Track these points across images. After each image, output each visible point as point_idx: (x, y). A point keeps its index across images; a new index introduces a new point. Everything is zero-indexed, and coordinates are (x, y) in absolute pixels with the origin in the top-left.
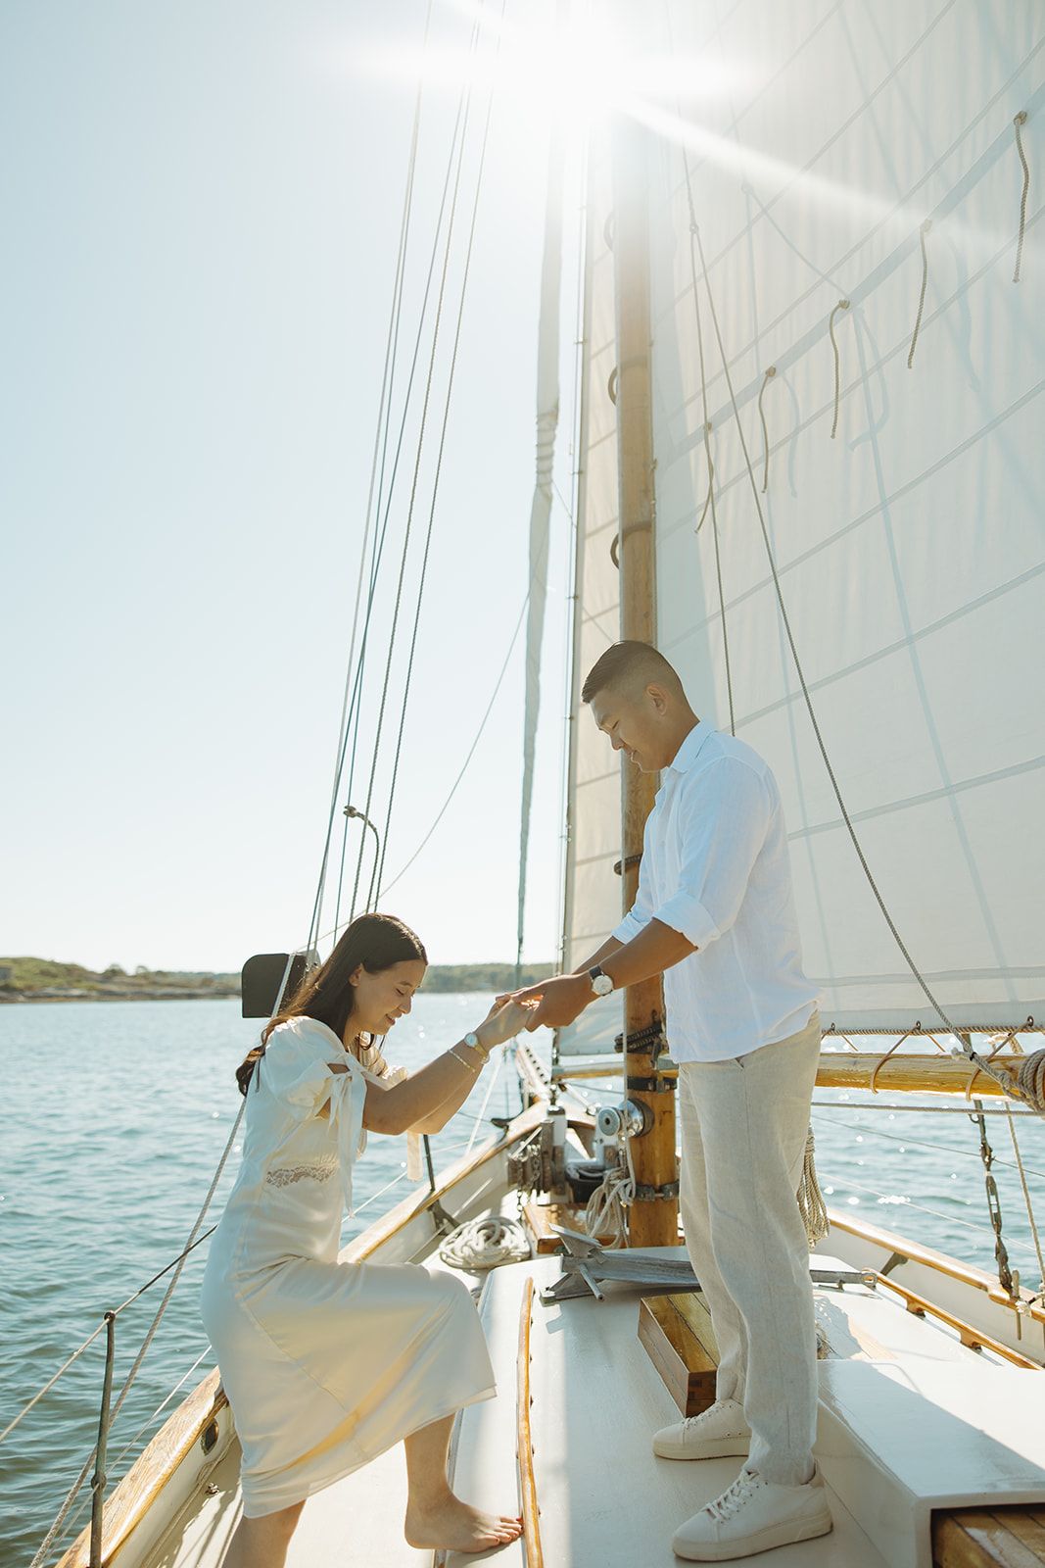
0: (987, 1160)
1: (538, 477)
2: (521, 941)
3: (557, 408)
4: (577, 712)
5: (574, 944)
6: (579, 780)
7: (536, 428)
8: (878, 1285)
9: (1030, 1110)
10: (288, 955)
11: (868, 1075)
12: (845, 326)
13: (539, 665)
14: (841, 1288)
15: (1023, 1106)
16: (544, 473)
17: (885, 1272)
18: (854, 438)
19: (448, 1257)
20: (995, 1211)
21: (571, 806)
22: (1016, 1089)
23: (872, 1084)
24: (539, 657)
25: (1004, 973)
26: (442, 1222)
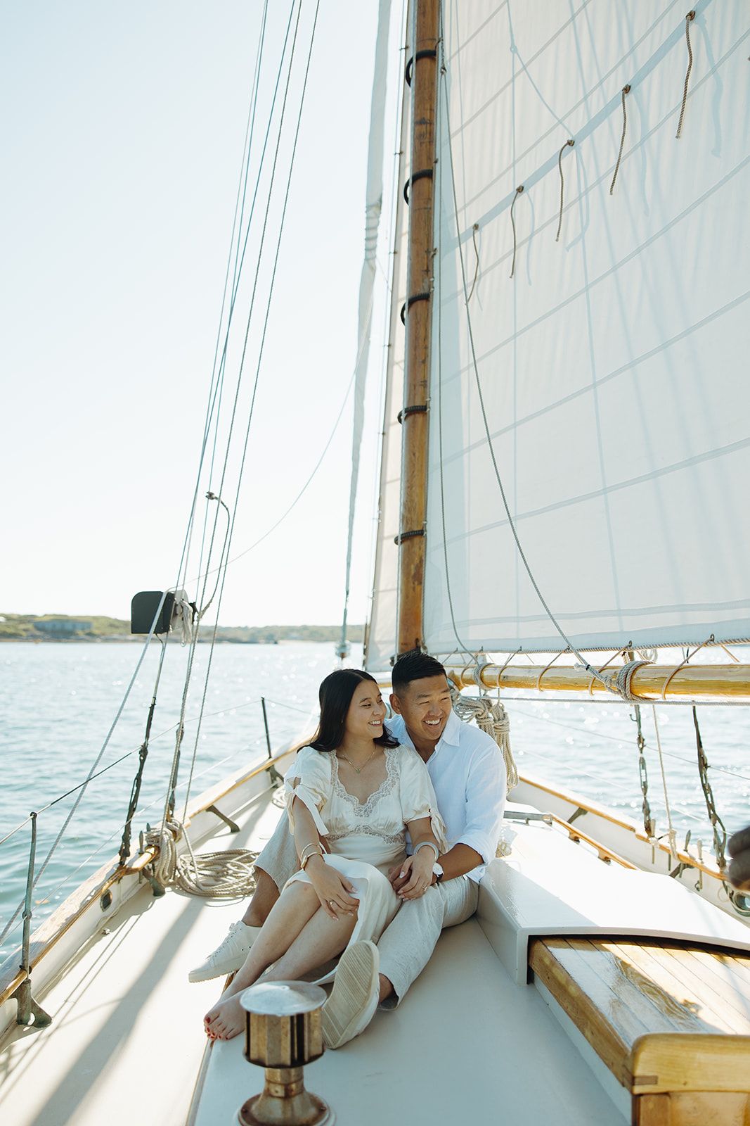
0: (641, 746)
1: (366, 254)
2: (347, 593)
3: (381, 201)
4: (388, 429)
5: (380, 595)
6: (388, 479)
7: (365, 215)
8: (553, 822)
9: (622, 699)
10: (162, 593)
11: (534, 680)
12: (570, 158)
13: (364, 395)
14: (527, 823)
15: (619, 697)
16: (370, 250)
17: (570, 821)
18: (570, 242)
19: (278, 801)
20: (644, 780)
21: (382, 497)
22: (615, 687)
23: (537, 686)
24: (364, 388)
25: (619, 613)
26: (275, 779)
